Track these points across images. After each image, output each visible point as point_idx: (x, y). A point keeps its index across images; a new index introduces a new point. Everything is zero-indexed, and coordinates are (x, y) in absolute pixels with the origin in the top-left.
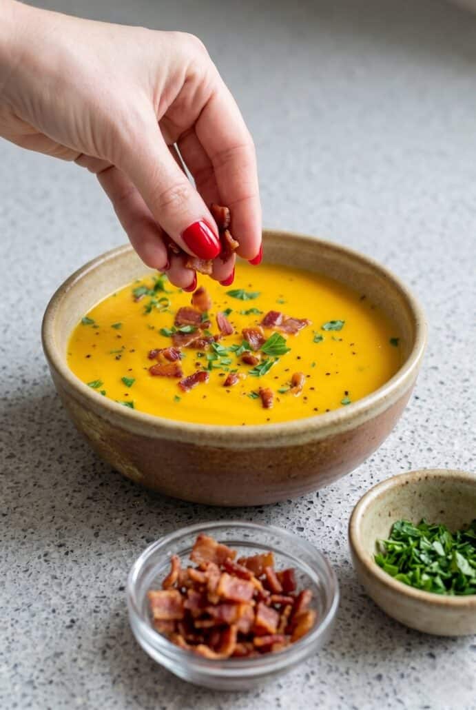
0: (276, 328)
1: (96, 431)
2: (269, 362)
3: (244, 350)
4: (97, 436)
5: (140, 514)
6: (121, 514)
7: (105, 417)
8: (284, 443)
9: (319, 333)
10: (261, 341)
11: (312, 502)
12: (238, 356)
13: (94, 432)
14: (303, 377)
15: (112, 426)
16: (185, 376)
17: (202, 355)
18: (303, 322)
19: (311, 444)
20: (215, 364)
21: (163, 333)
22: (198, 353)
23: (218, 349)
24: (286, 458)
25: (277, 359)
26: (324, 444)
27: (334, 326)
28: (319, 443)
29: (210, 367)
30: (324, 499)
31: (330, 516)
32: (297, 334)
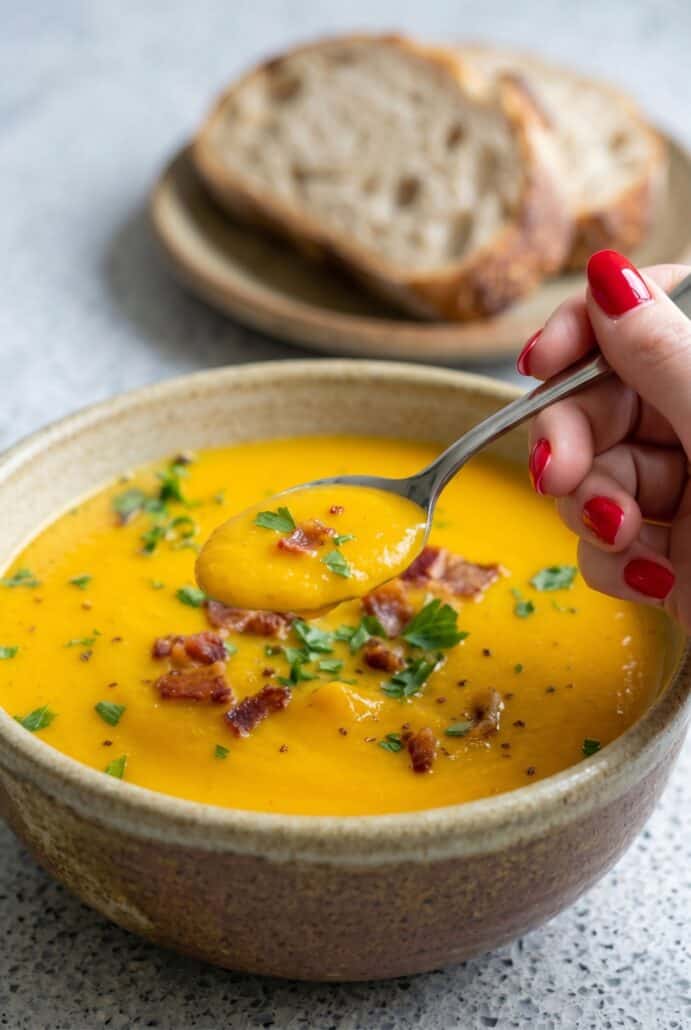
0: (432, 584)
1: (44, 828)
2: (423, 665)
3: (367, 637)
4: (46, 839)
5: (147, 999)
6: (108, 1000)
7: (64, 798)
8: (461, 849)
9: (527, 596)
10: (404, 618)
11: (509, 963)
12: (353, 653)
13: (40, 830)
14: (497, 696)
15: (78, 818)
16: (235, 698)
17: (277, 651)
18: (489, 569)
19: (516, 848)
20: (305, 670)
21: (184, 598)
22: (267, 648)
23: (309, 638)
24: (465, 879)
25: (440, 658)
26: (542, 847)
27: (560, 577)
28: (533, 843)
29: (294, 677)
30: (534, 954)
31: (550, 991)
32: (479, 599)
